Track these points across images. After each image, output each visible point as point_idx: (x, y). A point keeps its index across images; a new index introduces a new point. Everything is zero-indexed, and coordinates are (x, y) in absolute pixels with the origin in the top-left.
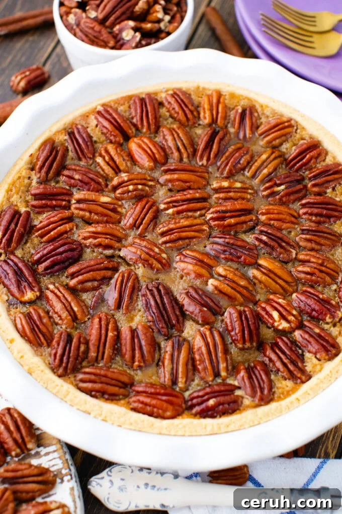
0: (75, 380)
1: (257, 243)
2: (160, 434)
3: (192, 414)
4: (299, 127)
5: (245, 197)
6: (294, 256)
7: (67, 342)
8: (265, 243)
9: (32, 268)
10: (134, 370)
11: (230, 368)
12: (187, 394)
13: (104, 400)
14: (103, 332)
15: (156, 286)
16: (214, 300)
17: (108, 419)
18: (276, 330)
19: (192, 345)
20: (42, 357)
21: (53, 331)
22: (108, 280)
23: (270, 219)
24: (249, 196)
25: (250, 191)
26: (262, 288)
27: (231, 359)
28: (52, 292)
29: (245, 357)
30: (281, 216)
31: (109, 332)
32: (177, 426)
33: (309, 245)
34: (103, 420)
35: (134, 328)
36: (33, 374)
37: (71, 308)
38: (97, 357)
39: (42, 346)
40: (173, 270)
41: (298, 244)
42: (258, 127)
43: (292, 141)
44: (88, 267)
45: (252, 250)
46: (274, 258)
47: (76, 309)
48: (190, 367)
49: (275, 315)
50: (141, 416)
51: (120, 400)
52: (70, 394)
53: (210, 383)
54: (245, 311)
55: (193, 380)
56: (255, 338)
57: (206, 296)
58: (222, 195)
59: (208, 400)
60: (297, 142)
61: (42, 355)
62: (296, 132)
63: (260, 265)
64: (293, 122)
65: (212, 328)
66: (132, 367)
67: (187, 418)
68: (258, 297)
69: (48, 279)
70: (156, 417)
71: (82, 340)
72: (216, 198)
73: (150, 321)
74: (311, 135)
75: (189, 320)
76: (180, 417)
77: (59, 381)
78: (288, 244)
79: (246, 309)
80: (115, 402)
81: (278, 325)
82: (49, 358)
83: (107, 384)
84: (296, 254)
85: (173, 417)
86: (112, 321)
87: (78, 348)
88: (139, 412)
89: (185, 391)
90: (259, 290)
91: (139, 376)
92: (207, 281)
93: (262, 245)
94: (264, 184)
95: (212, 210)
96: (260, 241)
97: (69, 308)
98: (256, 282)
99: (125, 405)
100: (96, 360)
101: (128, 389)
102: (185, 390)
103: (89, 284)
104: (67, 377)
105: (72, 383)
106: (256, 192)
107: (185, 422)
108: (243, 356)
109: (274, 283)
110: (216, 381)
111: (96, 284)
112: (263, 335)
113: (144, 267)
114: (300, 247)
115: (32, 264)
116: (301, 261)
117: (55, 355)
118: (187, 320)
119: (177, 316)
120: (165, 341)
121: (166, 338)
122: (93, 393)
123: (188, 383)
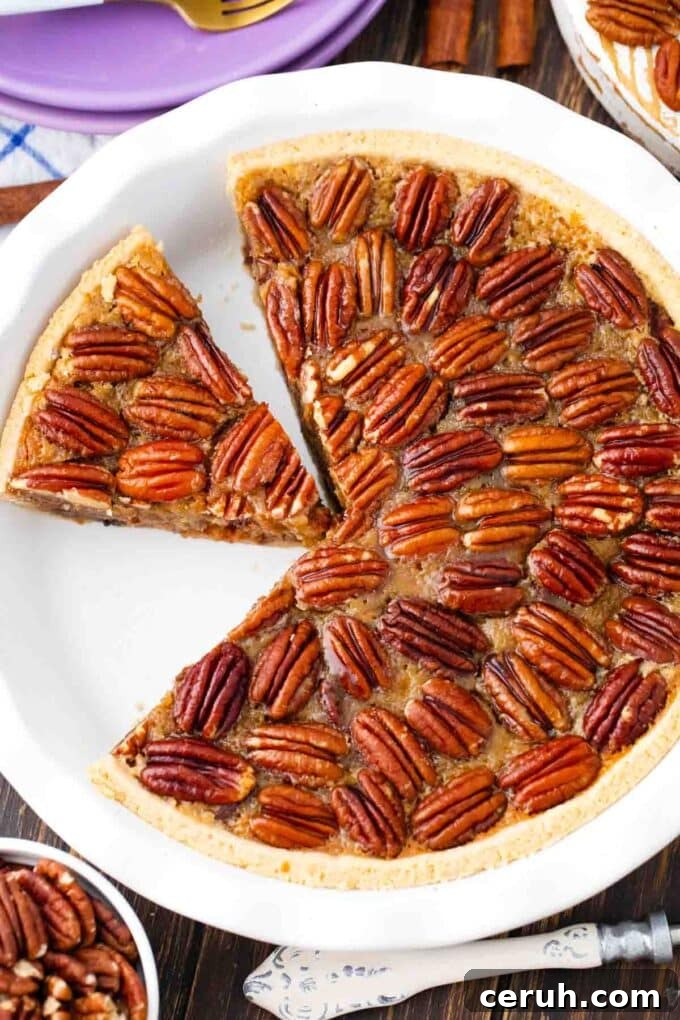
0: (420, 843)
1: (478, 422)
2: (598, 814)
3: (614, 752)
4: (374, 164)
5: (396, 358)
6: (546, 398)
7: (362, 803)
8: (490, 412)
9: (194, 738)
10: (476, 757)
11: (602, 643)
12: (579, 729)
13: (482, 834)
14: (390, 742)
15: (398, 611)
16: (497, 564)
17: (514, 854)
18: (617, 535)
19: (523, 654)
20: (345, 851)
21: (321, 801)
22: (318, 661)
23: (463, 365)
24: (399, 352)
25: (393, 341)
26: (541, 486)
27: (592, 629)
28: (264, 748)
29: (605, 608)
30: (475, 347)
31: (398, 737)
32: (611, 784)
33: (552, 361)
34: (510, 862)
35: (421, 698)
36: (358, 886)
37: (316, 748)
38: (414, 785)
39: (328, 838)
40: (396, 566)
41: (536, 373)
42: (307, 215)
43: (382, 198)
44: (278, 666)
45: (482, 439)
46: (521, 424)
47: (323, 744)
48: (548, 687)
49: (599, 514)
50: (551, 813)
51: (502, 815)
52: (436, 868)
53: (595, 686)
54: (553, 545)
55: (568, 702)
56: (600, 572)
57: (481, 568)
58: (360, 384)
59: (618, 714)
60: (389, 194)
61: (342, 850)
62: (377, 178)
63: (511, 455)
64: (359, 165)
65: (527, 607)
66: (469, 755)
67: (614, 762)
68: (548, 505)
69: (235, 734)
70: (571, 797)
71: (374, 779)
72: (354, 395)
73: (435, 670)
74: (403, 163)
75: (485, 622)
76: (604, 769)
77: (403, 863)
78: (522, 385)
79: (552, 539)
80: (499, 824)
81: (616, 526)
82: (357, 845)
83: (469, 809)
84: (547, 391)
85: (594, 779)
86: (381, 715)
87: (383, 796)
88: (544, 809)
89: (572, 728)
90: (540, 492)
91: (491, 761)
92: (461, 543)
93: (488, 419)
94: (402, 311)
95: (368, 423)
96: (478, 414)
97: (313, 751)
98: (527, 483)
99: (518, 817)
100: (418, 789)
101: (497, 791)
102: (569, 726)
103: (302, 690)
104: (405, 849)
105: (420, 850)
106: (401, 334)
107: (618, 769)
108: (603, 608)
109: (554, 466)
110: (600, 677)
111: (309, 682)
112: (603, 557)
113: (355, 597)
114: (540, 374)
115: (189, 733)
116: (561, 397)
117: (362, 832)
118: (482, 623)
119: (464, 630)
120: (479, 679)
121: (476, 674)
122: (461, 838)
123: (565, 712)
